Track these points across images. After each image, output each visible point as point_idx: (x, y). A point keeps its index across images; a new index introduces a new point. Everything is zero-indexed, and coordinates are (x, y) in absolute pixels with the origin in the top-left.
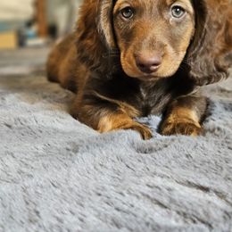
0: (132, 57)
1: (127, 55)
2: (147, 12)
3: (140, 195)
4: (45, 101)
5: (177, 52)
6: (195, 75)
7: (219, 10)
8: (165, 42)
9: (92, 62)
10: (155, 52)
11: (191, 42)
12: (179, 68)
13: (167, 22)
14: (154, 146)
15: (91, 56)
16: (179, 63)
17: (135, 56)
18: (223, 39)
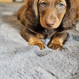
0: (44, 21)
1: (43, 20)
2: (50, 5)
3: (31, 75)
4: (13, 28)
5: (60, 20)
6: (65, 27)
7: (75, 5)
8: (56, 17)
9: (30, 20)
10: (52, 20)
11: (65, 15)
12: (60, 25)
13: (57, 9)
14: (43, 54)
15: (30, 17)
16: (60, 23)
17: (45, 21)
18: (75, 15)
